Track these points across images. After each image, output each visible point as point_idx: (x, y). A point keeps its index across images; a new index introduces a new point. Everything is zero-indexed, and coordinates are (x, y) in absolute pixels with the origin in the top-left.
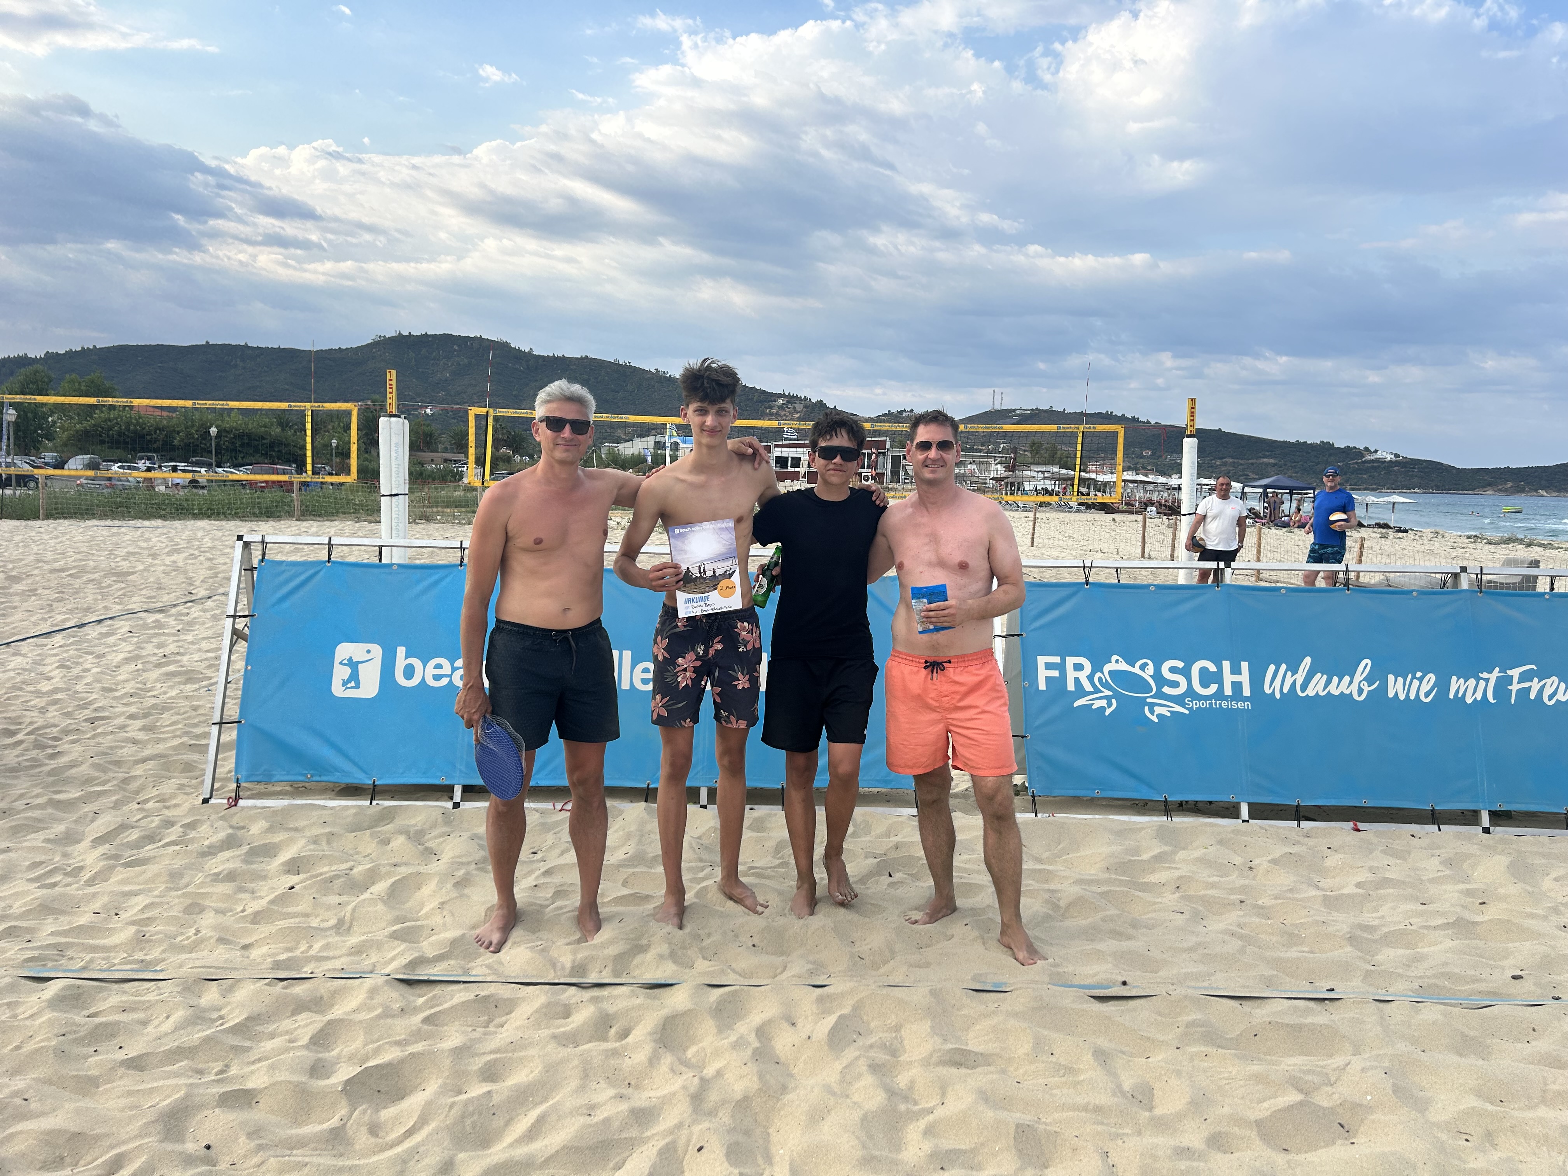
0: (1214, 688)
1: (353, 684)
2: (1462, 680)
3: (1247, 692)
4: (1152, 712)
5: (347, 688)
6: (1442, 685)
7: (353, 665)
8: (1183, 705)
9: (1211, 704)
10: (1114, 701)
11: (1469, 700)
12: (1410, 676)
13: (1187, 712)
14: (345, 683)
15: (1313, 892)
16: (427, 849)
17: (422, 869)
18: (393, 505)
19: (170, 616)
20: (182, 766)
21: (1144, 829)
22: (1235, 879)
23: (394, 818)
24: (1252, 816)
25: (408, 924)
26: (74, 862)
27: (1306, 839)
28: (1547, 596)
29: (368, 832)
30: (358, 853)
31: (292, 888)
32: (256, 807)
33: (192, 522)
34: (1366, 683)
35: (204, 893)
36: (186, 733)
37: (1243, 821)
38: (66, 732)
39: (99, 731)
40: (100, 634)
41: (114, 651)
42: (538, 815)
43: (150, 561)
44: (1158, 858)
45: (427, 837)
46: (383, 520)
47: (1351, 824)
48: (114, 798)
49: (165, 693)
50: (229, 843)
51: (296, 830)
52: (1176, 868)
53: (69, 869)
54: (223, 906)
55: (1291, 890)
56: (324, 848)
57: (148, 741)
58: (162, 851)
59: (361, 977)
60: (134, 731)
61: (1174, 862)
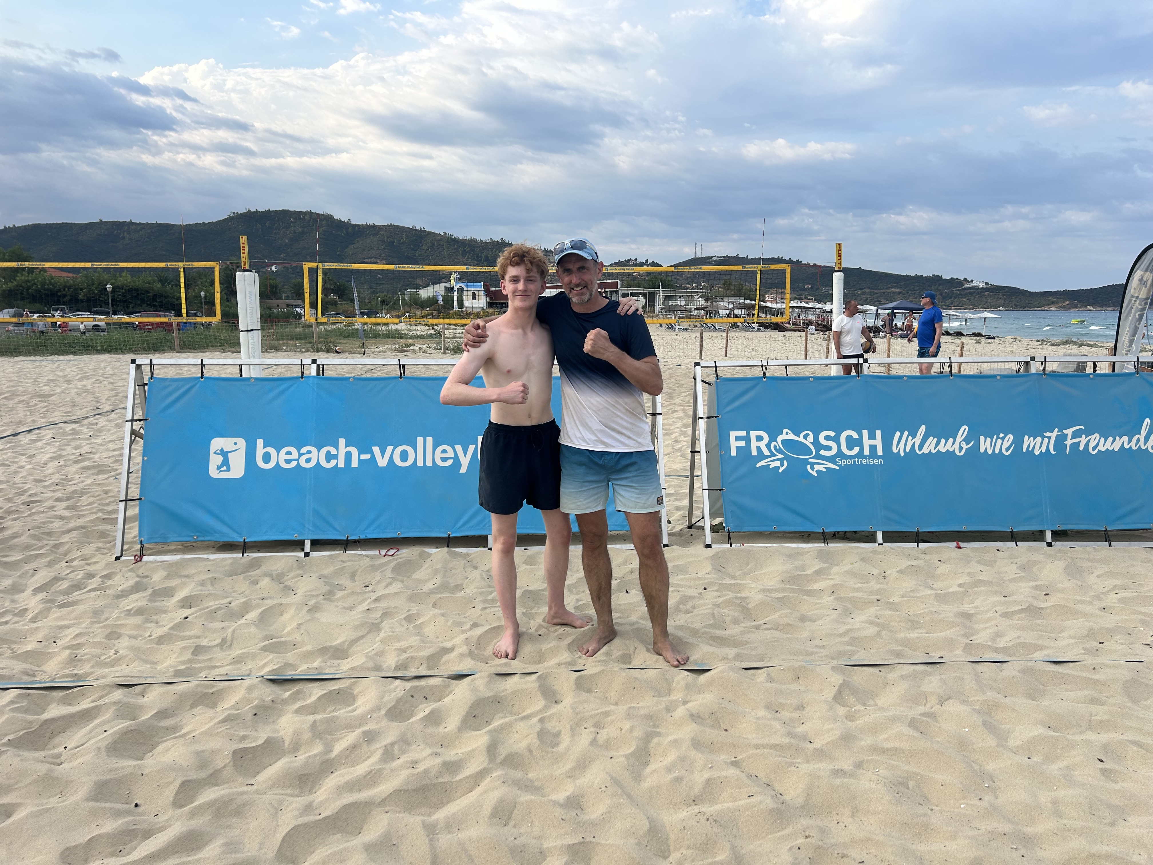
0: (856, 450)
1: (225, 468)
2: (1032, 438)
3: (880, 452)
4: (813, 469)
5: (221, 471)
6: (1018, 443)
7: (224, 454)
8: (835, 463)
9: (854, 462)
10: (785, 462)
11: (1037, 453)
12: (995, 436)
13: (838, 468)
14: (219, 468)
15: (928, 592)
16: (286, 586)
17: (284, 601)
18: (250, 338)
19: (83, 425)
20: (98, 534)
21: (807, 552)
22: (874, 585)
23: (261, 565)
24: (885, 540)
25: (274, 640)
26: (21, 606)
27: (924, 555)
28: (1091, 376)
29: (242, 576)
30: (234, 592)
31: (186, 618)
32: (156, 562)
33: (96, 356)
34: (964, 443)
35: (120, 624)
36: (100, 510)
37: (879, 544)
38: (9, 512)
39: (34, 511)
40: (31, 440)
41: (42, 452)
42: (368, 559)
43: (66, 385)
44: (818, 572)
45: (286, 578)
46: (242, 350)
47: (955, 544)
48: (48, 559)
49: (82, 482)
50: (137, 588)
51: (188, 576)
52: (831, 579)
53: (17, 611)
54: (135, 633)
55: (912, 591)
56: (209, 589)
57: (71, 517)
58: (87, 596)
59: (242, 679)
60: (60, 510)
61: (830, 574)
